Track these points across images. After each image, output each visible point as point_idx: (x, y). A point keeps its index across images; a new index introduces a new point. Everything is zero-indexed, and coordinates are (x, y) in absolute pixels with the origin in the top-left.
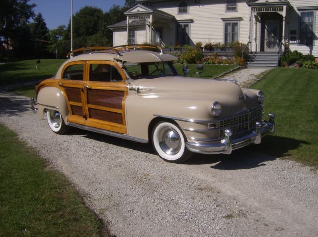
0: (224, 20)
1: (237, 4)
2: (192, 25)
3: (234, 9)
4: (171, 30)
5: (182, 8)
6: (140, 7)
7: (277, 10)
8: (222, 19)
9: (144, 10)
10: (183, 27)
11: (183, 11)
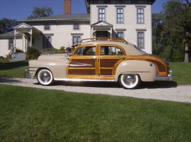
0: (72, 34)
1: (80, 25)
2: (53, 37)
3: (78, 29)
4: (39, 39)
5: (46, 26)
6: (24, 24)
7: (107, 30)
8: (71, 34)
9: (27, 27)
10: (47, 38)
11: (47, 28)
